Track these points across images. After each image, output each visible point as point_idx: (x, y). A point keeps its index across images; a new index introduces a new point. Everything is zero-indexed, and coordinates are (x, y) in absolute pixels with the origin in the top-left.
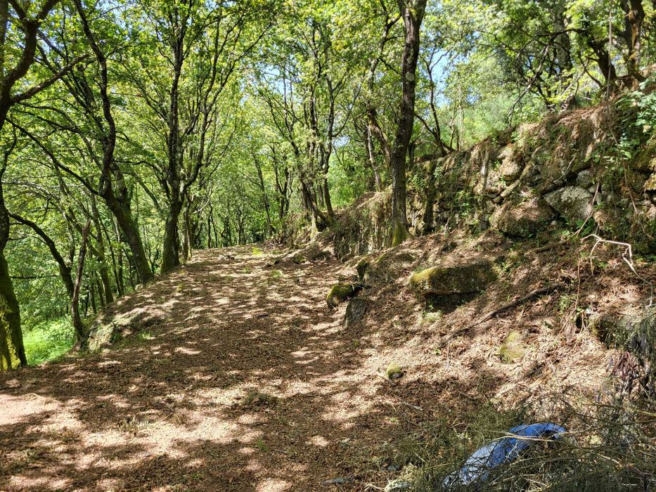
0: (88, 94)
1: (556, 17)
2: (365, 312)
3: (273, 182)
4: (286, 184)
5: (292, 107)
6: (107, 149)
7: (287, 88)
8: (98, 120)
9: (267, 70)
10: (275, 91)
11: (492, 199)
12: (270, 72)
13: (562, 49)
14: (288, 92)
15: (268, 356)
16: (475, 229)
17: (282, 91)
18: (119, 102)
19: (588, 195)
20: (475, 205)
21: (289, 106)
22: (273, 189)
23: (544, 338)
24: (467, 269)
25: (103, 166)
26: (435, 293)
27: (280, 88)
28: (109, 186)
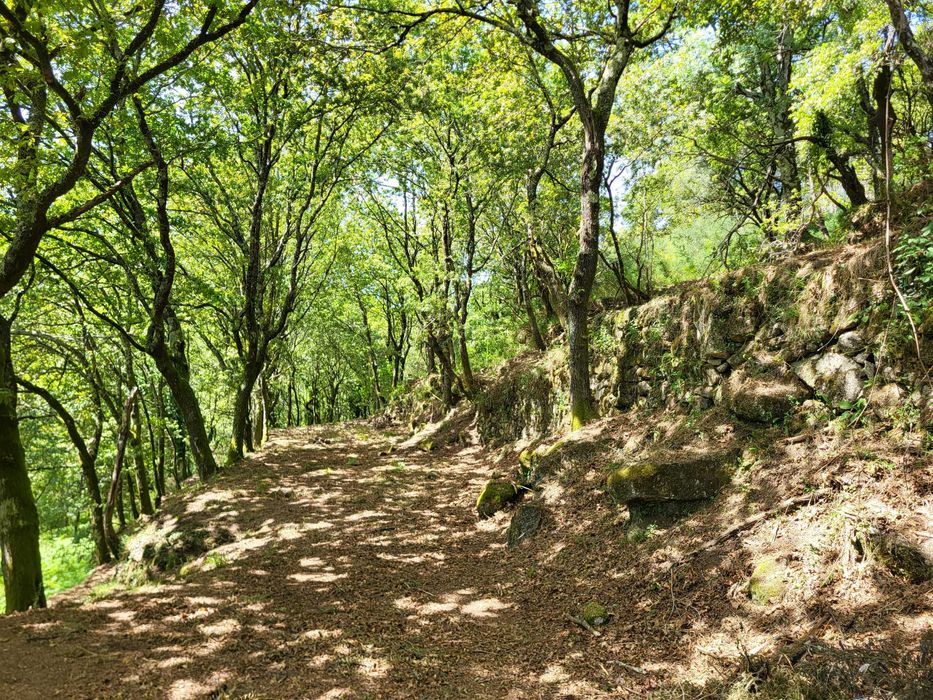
0: (137, 212)
1: (776, 119)
2: (540, 525)
3: (384, 331)
4: (402, 336)
5: (414, 230)
6: (161, 288)
7: (409, 204)
8: (150, 248)
9: (381, 179)
10: (391, 208)
11: (715, 367)
12: (385, 183)
13: (786, 160)
14: (410, 209)
15: (406, 591)
16: (691, 408)
17: (401, 210)
18: (178, 223)
19: (855, 366)
20: (689, 374)
21: (410, 229)
22: (383, 342)
23: (812, 568)
24: (688, 465)
25: (154, 312)
26: (643, 500)
27: (398, 204)
28: (162, 338)
